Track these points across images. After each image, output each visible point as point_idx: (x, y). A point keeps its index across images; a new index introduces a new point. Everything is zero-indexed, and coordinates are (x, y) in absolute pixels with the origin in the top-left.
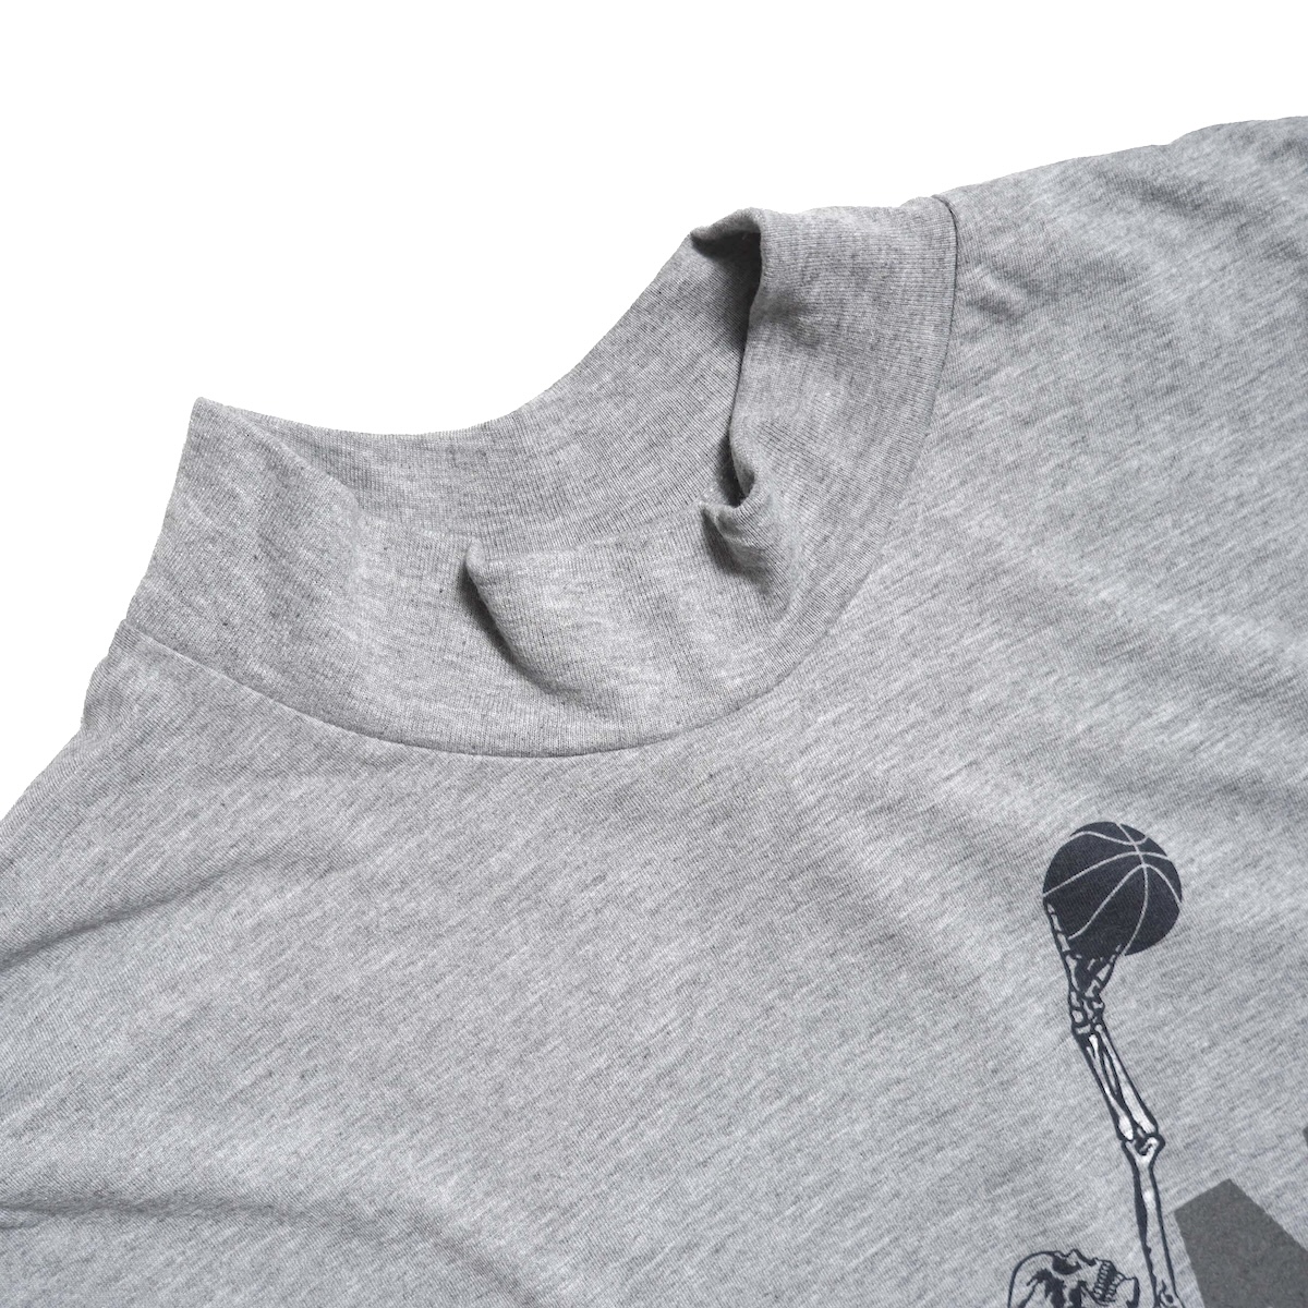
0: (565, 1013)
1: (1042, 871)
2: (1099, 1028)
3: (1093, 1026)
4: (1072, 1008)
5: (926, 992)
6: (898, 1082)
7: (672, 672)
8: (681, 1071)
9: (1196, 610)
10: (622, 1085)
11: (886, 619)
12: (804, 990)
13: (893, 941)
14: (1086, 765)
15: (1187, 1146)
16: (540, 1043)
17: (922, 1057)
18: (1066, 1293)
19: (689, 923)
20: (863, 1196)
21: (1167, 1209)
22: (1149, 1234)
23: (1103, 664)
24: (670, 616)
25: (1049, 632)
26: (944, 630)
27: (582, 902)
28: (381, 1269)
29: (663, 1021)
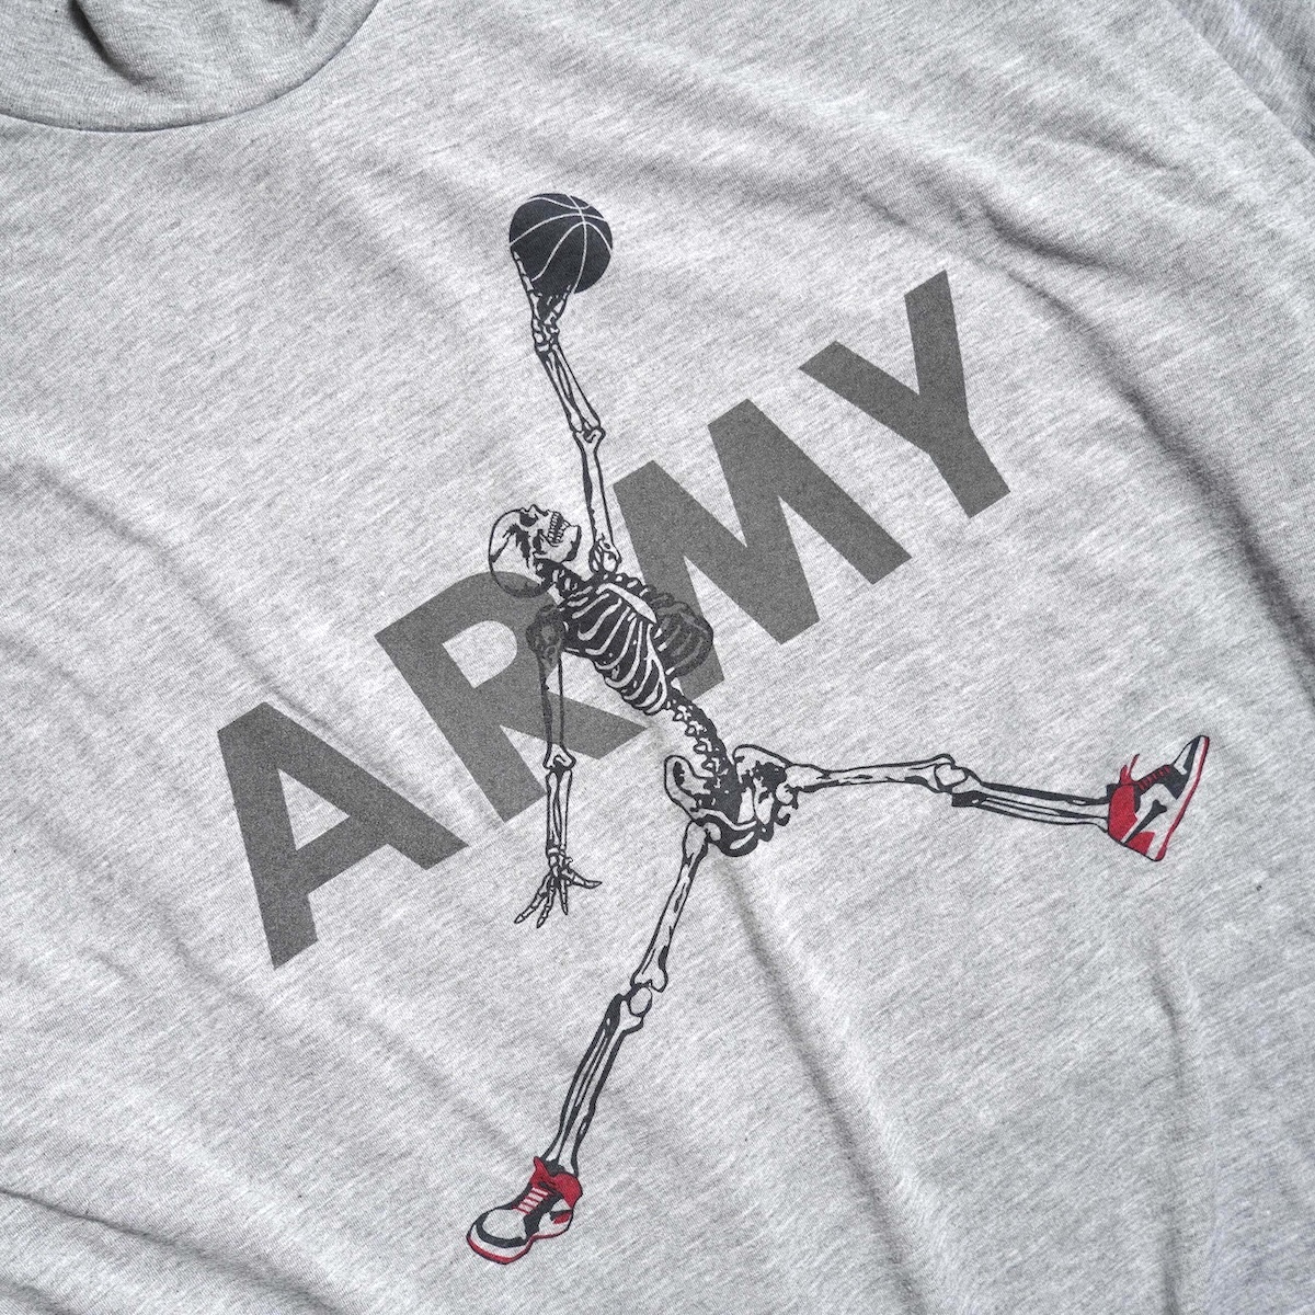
0: (150, 321)
1: (507, 224)
2: (555, 347)
3: (551, 346)
4: (534, 331)
5: (422, 315)
6: (404, 383)
7: (227, 72)
8: (240, 371)
9: (627, 36)
10: (195, 377)
11: (388, 34)
12: (334, 314)
13: (395, 273)
14: (543, 151)
15: (622, 435)
16: (131, 345)
17: (421, 365)
18: (530, 540)
19: (245, 261)
20: (379, 468)
21: (607, 483)
22: (594, 500)
23: (557, 77)
24: (226, 29)
25: (515, 52)
26: (435, 47)
27: (162, 240)
28: (18, 517)
29: (225, 333)
